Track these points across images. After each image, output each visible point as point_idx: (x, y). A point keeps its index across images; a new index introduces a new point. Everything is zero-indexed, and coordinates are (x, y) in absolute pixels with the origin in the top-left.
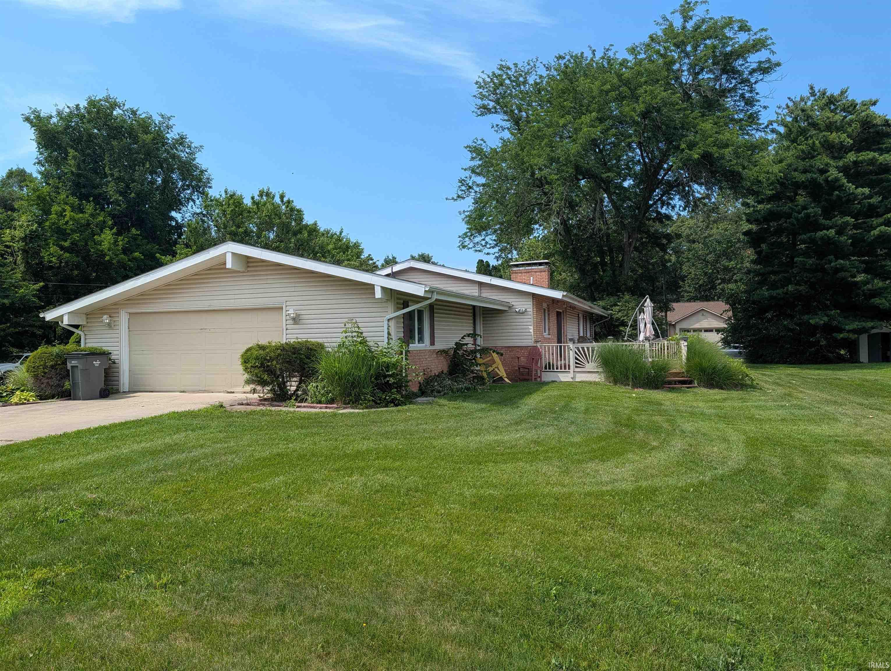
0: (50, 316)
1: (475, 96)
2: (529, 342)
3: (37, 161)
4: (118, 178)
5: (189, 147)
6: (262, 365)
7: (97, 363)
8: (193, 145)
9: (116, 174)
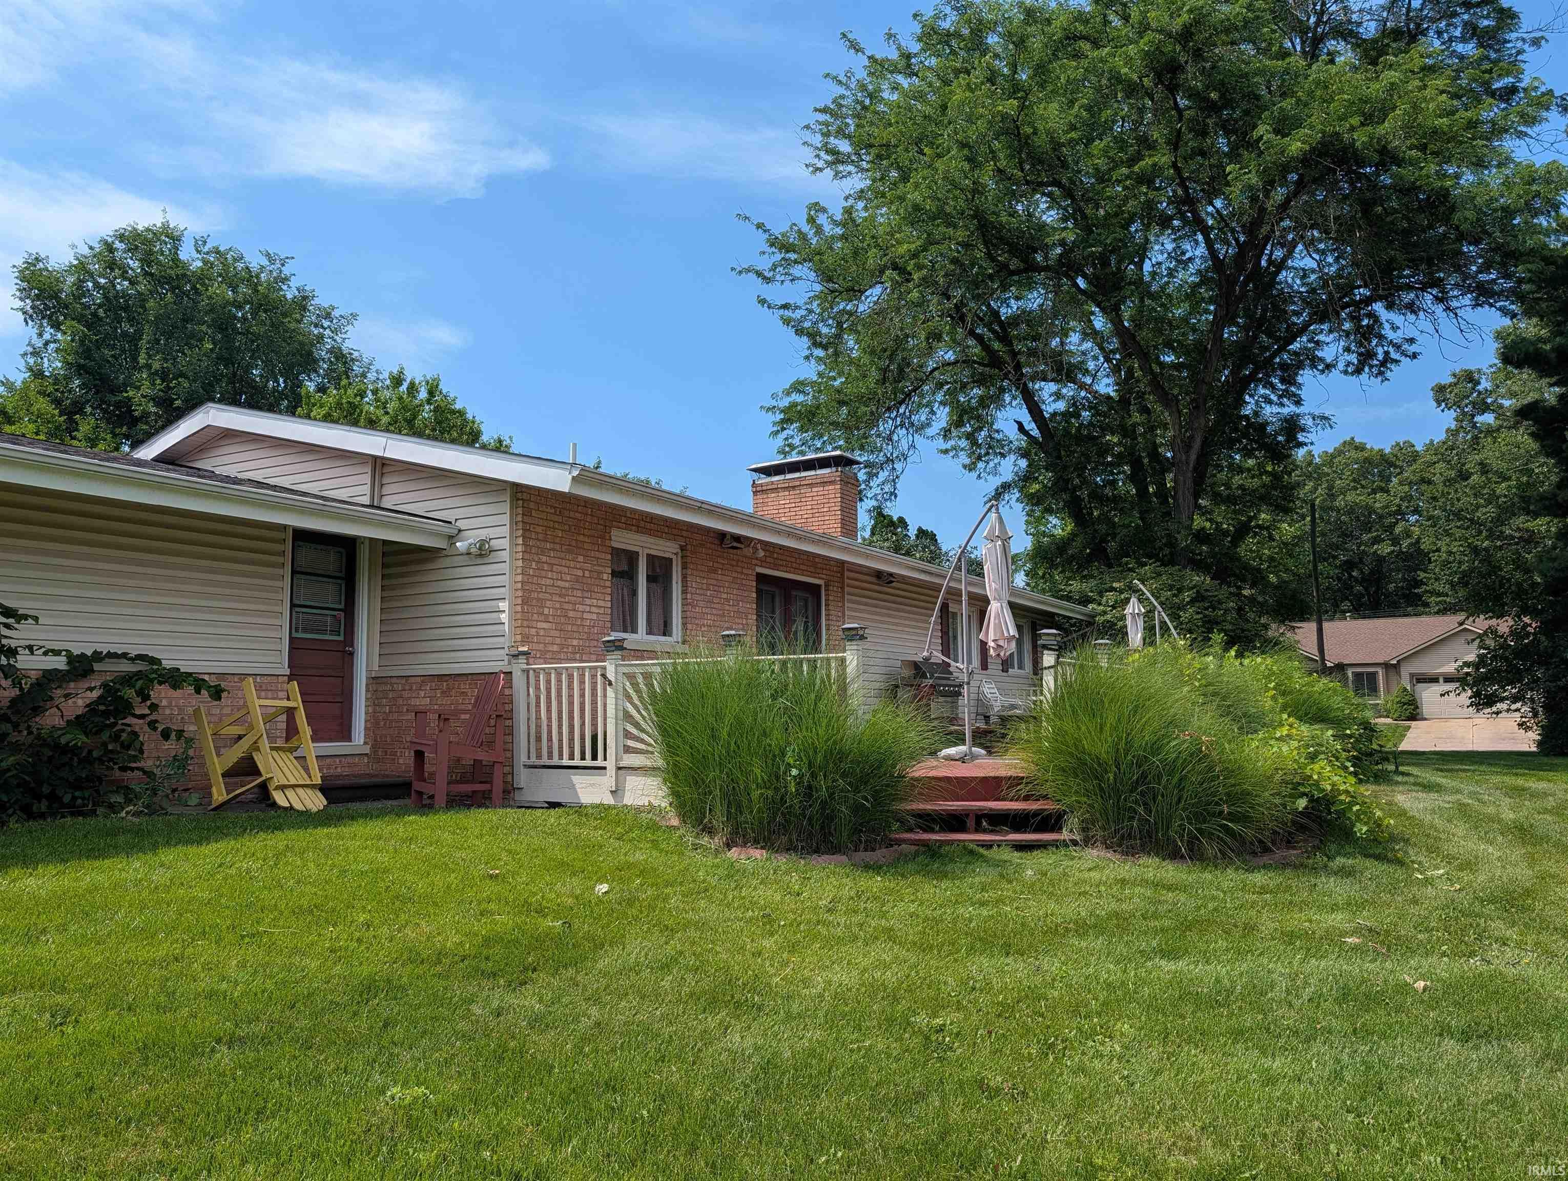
2: (492, 659)
3: (30, 349)
4: (156, 373)
5: (328, 316)
8: (336, 313)
9: (156, 366)
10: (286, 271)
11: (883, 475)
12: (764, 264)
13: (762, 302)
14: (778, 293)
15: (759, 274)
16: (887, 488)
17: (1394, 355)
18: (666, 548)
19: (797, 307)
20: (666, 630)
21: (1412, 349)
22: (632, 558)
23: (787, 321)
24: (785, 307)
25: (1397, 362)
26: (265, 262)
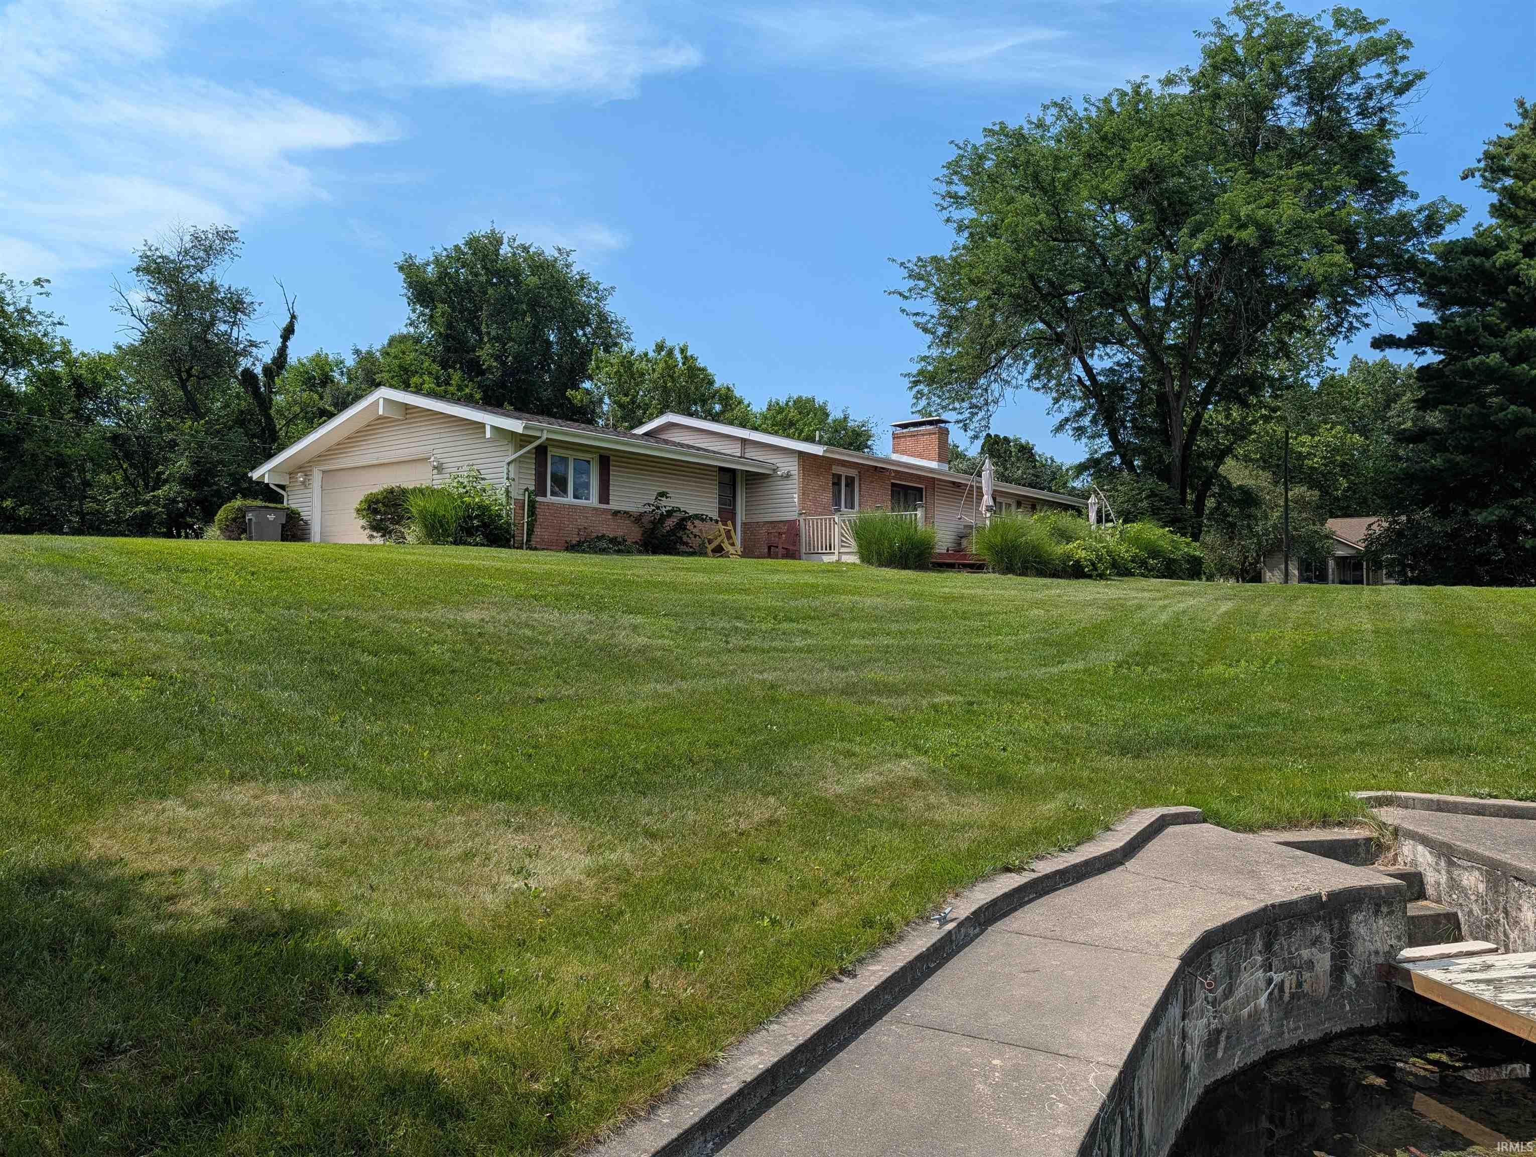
0: (255, 475)
1: (937, 179)
2: (792, 515)
5: (596, 290)
6: (369, 507)
7: (271, 517)
10: (570, 260)
11: (981, 414)
12: (904, 289)
13: (903, 311)
14: (912, 305)
15: (901, 294)
16: (983, 423)
17: (1356, 324)
18: (853, 473)
19: (924, 314)
20: (852, 507)
21: (1366, 321)
22: (839, 477)
23: (917, 325)
24: (917, 314)
25: (1358, 329)
26: (557, 255)
